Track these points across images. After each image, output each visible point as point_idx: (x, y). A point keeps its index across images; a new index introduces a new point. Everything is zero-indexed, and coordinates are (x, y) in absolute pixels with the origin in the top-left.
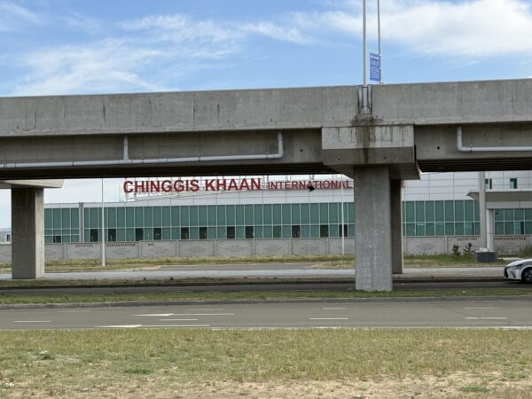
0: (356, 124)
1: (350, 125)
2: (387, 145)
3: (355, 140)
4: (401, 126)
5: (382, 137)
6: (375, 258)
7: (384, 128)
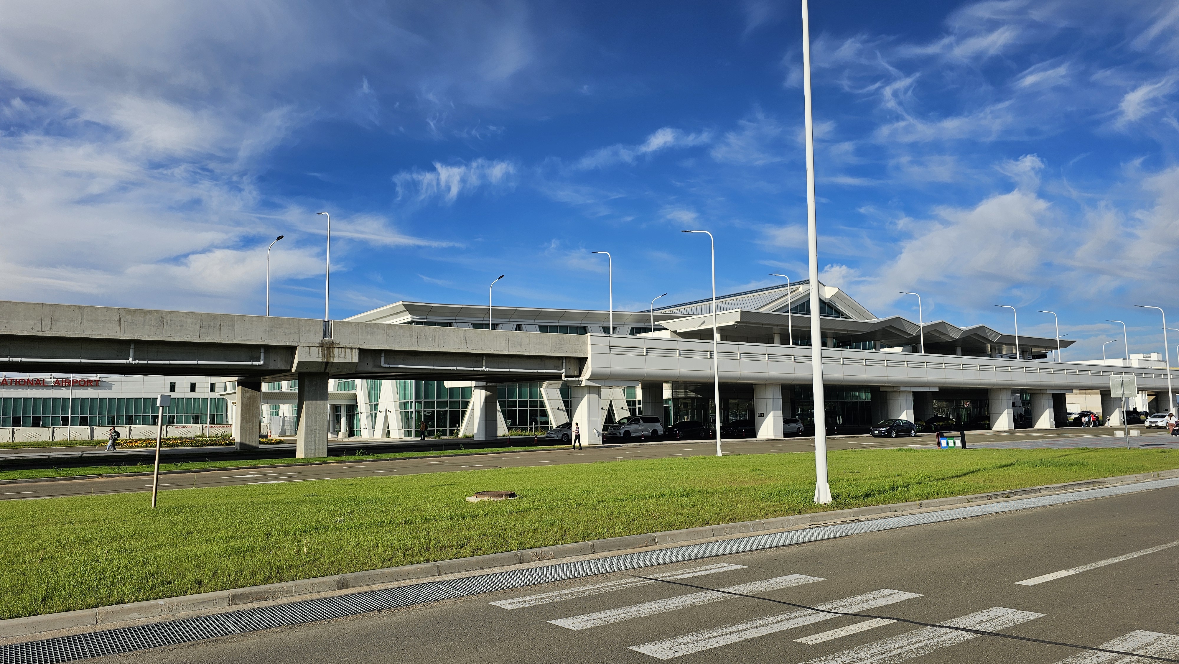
0: (322, 345)
1: (318, 345)
2: (342, 360)
3: (320, 356)
4: (351, 348)
5: (339, 355)
6: (318, 435)
7: (340, 349)
